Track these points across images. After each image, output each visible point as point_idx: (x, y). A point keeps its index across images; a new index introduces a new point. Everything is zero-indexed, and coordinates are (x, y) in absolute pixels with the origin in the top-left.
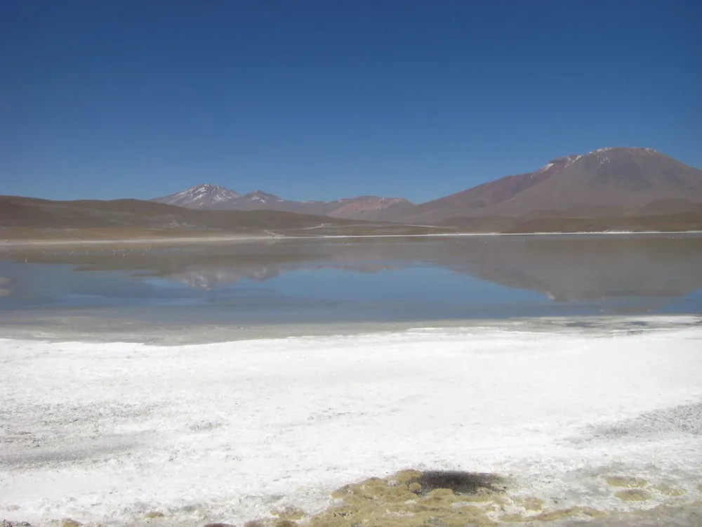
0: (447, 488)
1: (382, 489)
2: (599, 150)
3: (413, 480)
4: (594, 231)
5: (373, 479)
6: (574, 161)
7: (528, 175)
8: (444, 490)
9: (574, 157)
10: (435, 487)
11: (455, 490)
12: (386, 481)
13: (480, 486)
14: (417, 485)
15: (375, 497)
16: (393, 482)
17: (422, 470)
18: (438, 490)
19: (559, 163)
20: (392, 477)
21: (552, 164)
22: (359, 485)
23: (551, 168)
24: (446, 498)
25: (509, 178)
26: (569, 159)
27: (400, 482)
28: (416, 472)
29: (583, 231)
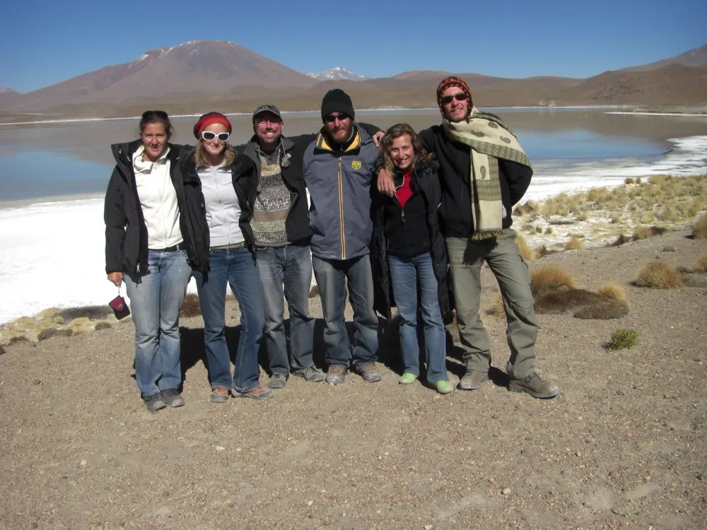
0: (84, 317)
1: (32, 324)
2: (189, 43)
3: (56, 315)
4: (186, 114)
5: (24, 318)
6: (166, 53)
7: (126, 66)
8: (83, 319)
9: (166, 49)
10: (74, 318)
11: (90, 318)
12: (34, 318)
13: (109, 313)
14: (60, 318)
15: (28, 330)
16: (40, 318)
17: (62, 308)
18: (77, 319)
19: (154, 54)
20: (39, 315)
21: (147, 55)
22: (13, 323)
23: (147, 58)
24: (84, 324)
25: (108, 68)
26: (163, 51)
27: (46, 318)
28: (57, 309)
29: (177, 114)
